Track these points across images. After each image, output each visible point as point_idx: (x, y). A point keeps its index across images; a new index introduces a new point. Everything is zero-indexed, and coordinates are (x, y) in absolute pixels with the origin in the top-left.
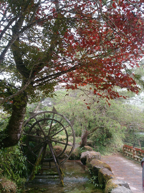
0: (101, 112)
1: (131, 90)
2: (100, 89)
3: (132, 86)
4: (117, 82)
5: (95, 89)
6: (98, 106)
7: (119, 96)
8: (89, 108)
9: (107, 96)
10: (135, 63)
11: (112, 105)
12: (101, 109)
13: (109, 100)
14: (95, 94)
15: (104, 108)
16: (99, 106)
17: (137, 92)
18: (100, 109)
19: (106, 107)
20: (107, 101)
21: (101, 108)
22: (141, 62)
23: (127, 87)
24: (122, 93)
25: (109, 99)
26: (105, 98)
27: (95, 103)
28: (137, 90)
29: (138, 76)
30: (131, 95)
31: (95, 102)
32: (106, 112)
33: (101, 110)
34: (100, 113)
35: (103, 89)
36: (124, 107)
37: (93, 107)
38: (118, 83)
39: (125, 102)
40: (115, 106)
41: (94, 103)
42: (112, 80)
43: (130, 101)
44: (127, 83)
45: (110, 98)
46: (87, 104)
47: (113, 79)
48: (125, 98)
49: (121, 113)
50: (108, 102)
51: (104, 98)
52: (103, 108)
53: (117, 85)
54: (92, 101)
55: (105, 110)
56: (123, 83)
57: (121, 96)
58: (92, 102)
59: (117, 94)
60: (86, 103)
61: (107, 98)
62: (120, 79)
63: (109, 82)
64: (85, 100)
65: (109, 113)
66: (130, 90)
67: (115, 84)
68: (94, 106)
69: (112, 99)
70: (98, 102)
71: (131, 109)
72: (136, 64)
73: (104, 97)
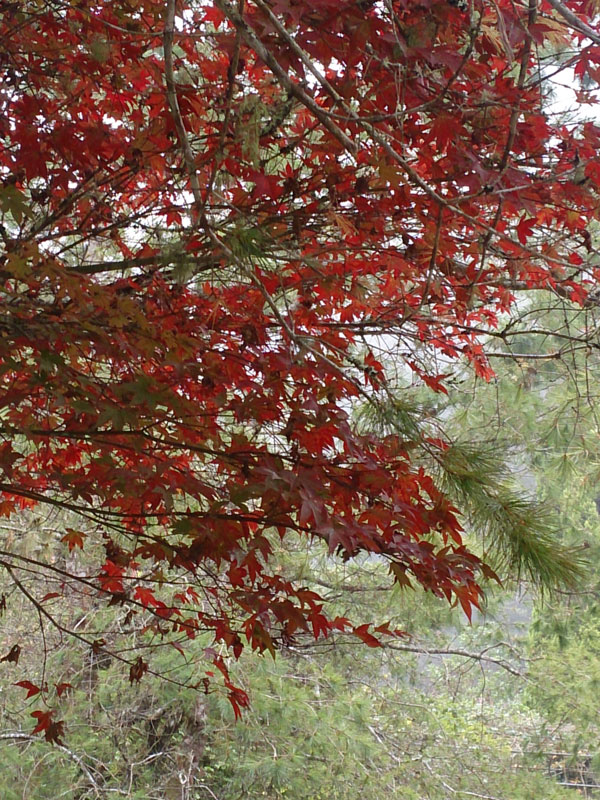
0: (157, 767)
1: (420, 579)
2: (158, 549)
3: (427, 547)
4: (310, 505)
5: (113, 552)
6: (129, 701)
7: (321, 624)
8: (50, 728)
9: (217, 623)
10: (456, 340)
11: (260, 699)
12: (159, 731)
13: (237, 653)
14: (119, 598)
15: (191, 721)
16: (145, 705)
17: (469, 597)
18: (151, 739)
19: (204, 718)
20: (220, 664)
21: (156, 722)
22: (503, 335)
23: (391, 552)
24: (351, 589)
25: (238, 649)
26: (206, 638)
27: (101, 673)
28: (471, 582)
29: (474, 458)
30: (425, 609)
31: (108, 664)
32: (206, 762)
33: (159, 747)
34: (147, 774)
35: (186, 558)
36: (360, 723)
37: (90, 722)
38: (316, 510)
39: (372, 674)
40: (287, 714)
41: (95, 677)
42: (268, 484)
43: (421, 659)
44: (393, 516)
45: (243, 638)
46: (33, 690)
47: (275, 476)
48: (373, 642)
49: (338, 771)
50: (226, 672)
51: (191, 635)
52: (177, 727)
53: (311, 527)
54: (76, 660)
55: (197, 745)
56: (355, 511)
57: (341, 623)
58: (78, 668)
59: (307, 606)
60: (26, 684)
61: (217, 639)
62: (329, 477)
63: (239, 497)
64: (13, 656)
65: (230, 773)
66: (412, 579)
67: (294, 516)
68: (99, 708)
69: (263, 647)
70: (138, 670)
71: (426, 738)
72: (465, 350)
73: (190, 628)
